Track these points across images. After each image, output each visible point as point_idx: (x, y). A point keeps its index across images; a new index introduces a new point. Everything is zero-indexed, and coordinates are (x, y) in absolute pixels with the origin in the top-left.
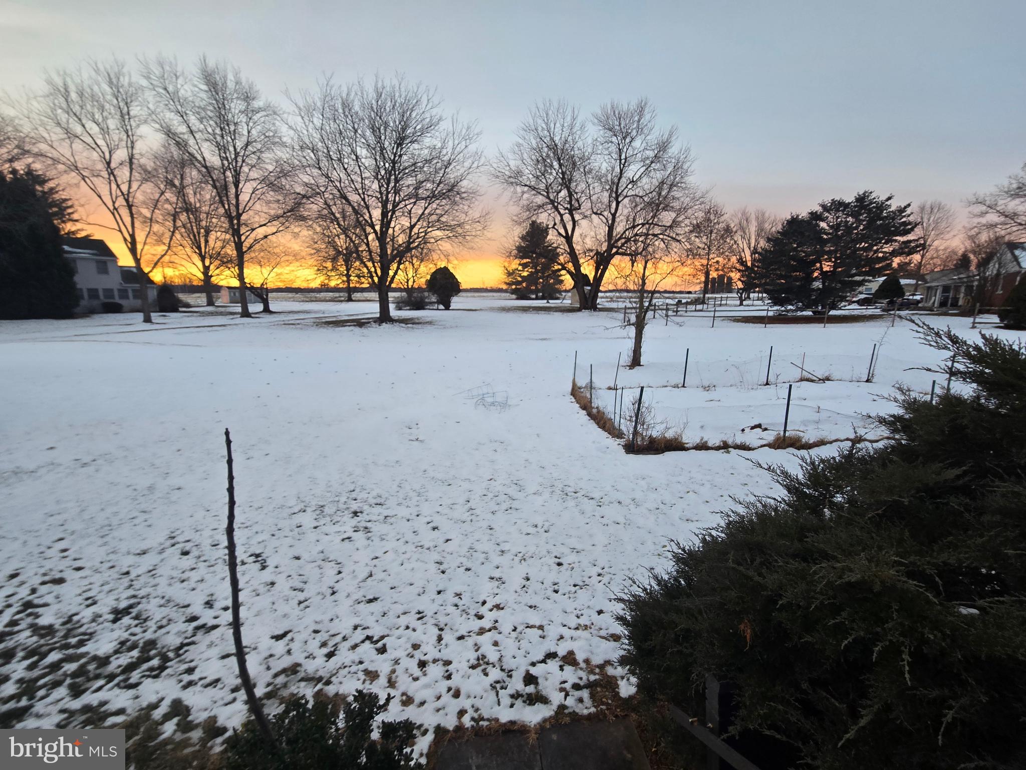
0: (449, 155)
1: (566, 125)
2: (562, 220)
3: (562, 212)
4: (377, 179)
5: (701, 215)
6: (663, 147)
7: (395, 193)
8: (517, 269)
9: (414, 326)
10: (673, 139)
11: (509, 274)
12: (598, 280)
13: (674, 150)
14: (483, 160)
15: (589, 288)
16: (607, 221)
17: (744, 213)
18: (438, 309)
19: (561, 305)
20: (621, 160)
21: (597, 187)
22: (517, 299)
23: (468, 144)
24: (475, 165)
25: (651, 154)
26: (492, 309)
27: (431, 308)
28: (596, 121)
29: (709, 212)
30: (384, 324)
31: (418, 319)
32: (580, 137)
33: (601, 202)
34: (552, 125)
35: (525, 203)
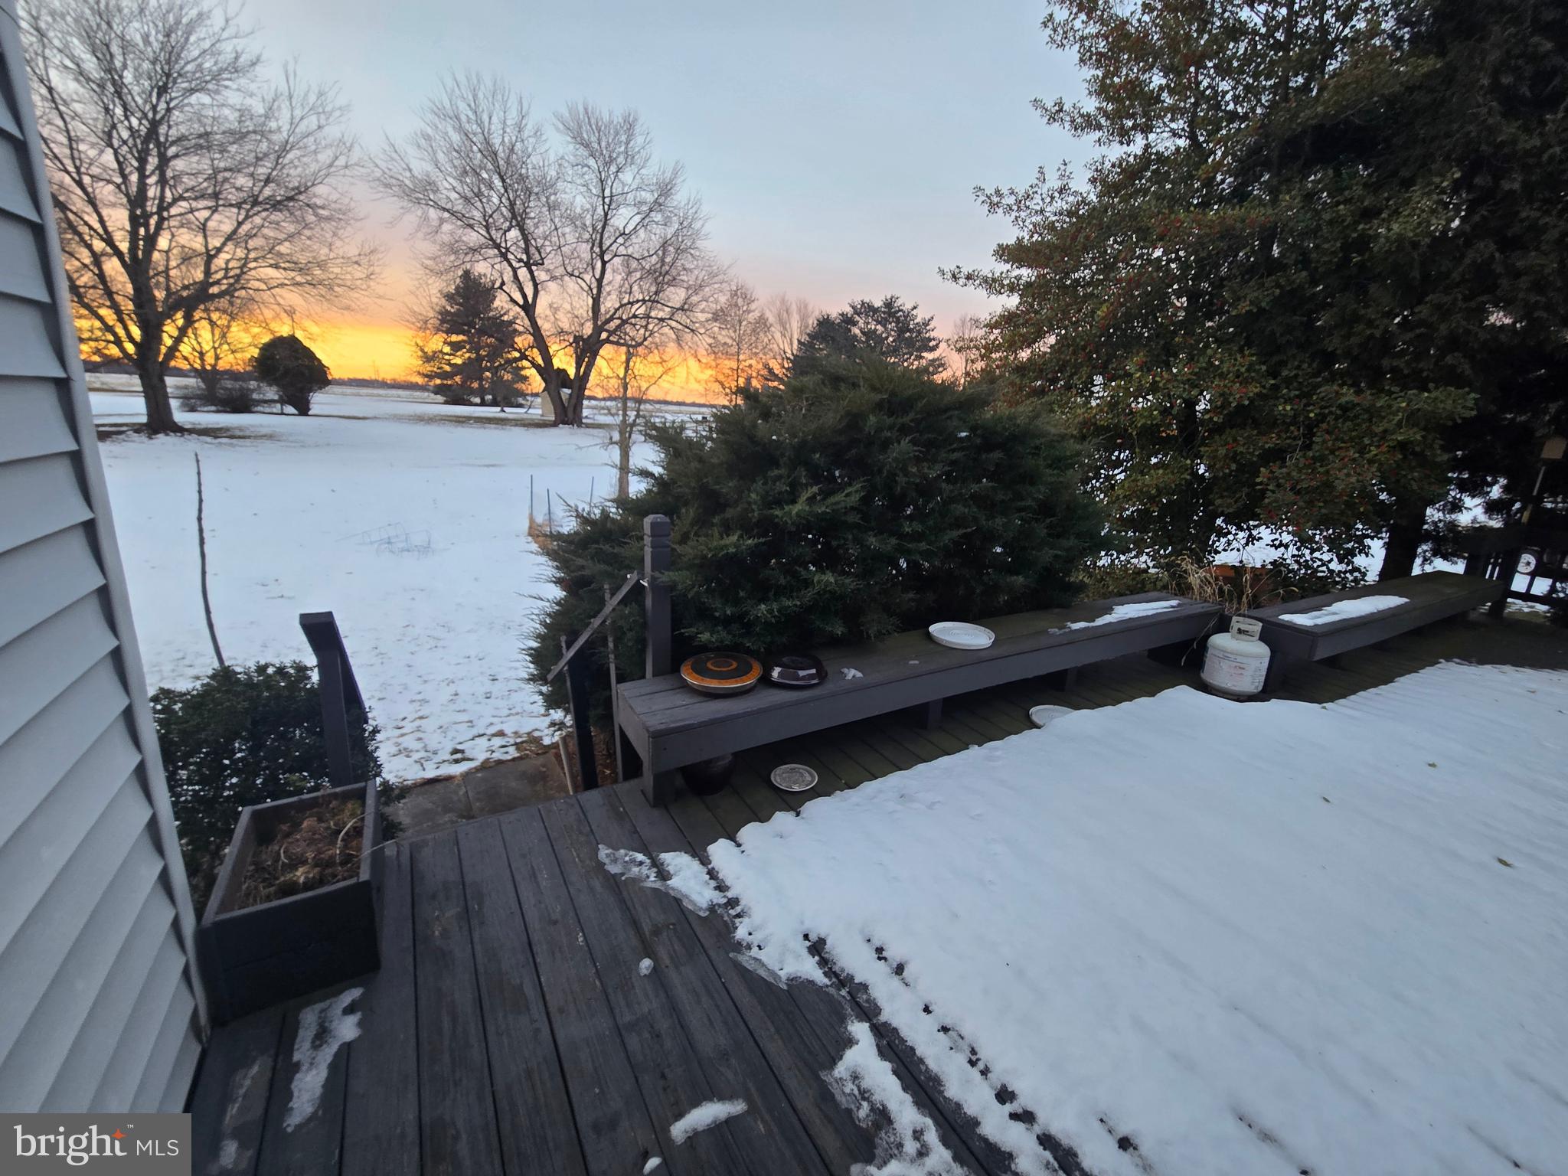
0: (285, 134)
1: (509, 122)
2: (516, 277)
3: (516, 264)
4: (111, 146)
5: (723, 299)
6: (665, 190)
7: (163, 182)
8: (441, 351)
9: (234, 441)
10: (679, 181)
11: (428, 358)
12: (582, 380)
13: (680, 197)
14: (355, 156)
15: (568, 391)
16: (591, 289)
17: (783, 301)
18: (283, 414)
19: (525, 416)
20: (604, 198)
21: (570, 234)
22: (446, 403)
23: (323, 122)
24: (341, 161)
25: (650, 198)
26: (398, 418)
27: (268, 410)
28: (561, 127)
29: (736, 295)
30: (161, 436)
31: (240, 429)
32: (534, 149)
33: (578, 257)
34: (485, 118)
35: (446, 238)
